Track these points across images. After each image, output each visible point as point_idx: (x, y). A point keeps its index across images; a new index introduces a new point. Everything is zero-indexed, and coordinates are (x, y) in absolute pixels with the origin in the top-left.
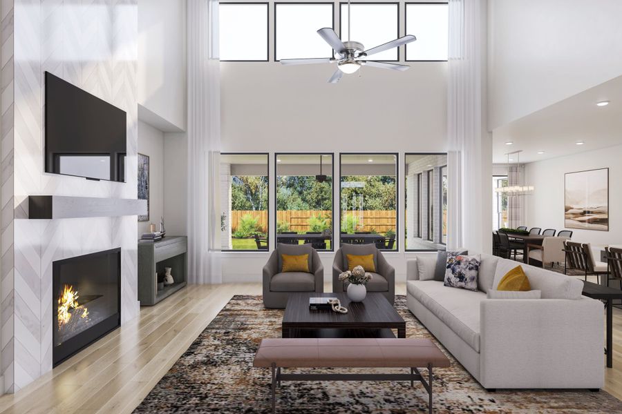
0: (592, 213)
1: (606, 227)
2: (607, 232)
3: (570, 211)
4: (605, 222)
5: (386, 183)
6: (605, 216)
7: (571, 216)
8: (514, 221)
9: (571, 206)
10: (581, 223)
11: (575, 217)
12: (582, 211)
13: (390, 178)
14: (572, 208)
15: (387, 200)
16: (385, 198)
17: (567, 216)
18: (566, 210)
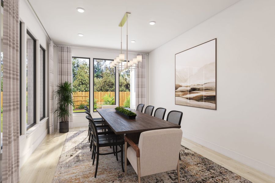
0: (199, 90)
1: (212, 105)
2: (215, 110)
3: (179, 89)
4: (212, 100)
5: (98, 78)
6: (212, 93)
7: (180, 93)
8: (140, 98)
9: (180, 84)
10: (188, 101)
11: (184, 95)
12: (189, 89)
13: (100, 76)
14: (181, 86)
15: (99, 87)
16: (98, 86)
17: (177, 93)
18: (176, 88)
